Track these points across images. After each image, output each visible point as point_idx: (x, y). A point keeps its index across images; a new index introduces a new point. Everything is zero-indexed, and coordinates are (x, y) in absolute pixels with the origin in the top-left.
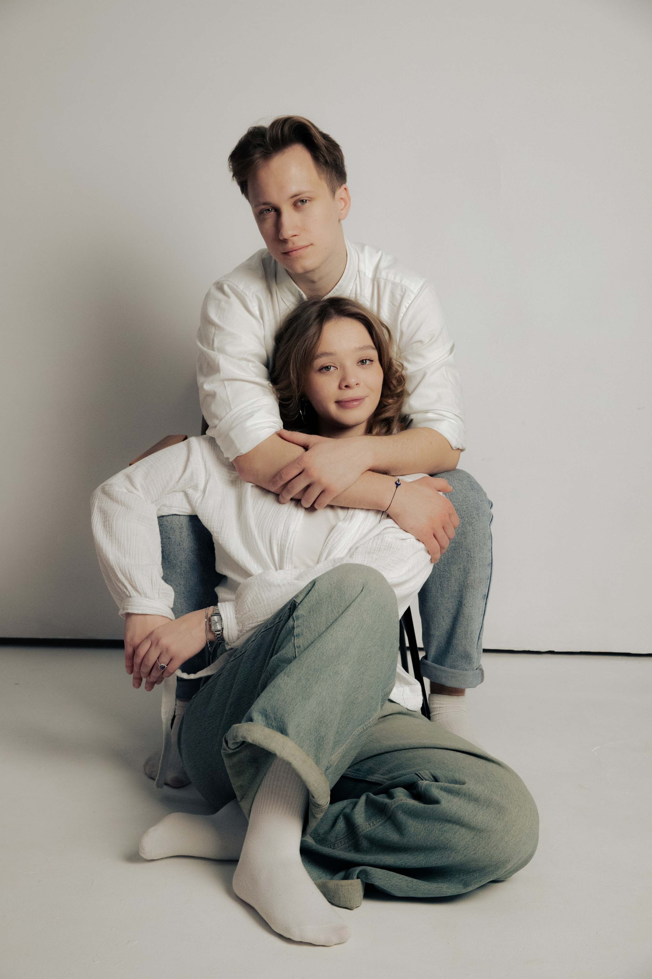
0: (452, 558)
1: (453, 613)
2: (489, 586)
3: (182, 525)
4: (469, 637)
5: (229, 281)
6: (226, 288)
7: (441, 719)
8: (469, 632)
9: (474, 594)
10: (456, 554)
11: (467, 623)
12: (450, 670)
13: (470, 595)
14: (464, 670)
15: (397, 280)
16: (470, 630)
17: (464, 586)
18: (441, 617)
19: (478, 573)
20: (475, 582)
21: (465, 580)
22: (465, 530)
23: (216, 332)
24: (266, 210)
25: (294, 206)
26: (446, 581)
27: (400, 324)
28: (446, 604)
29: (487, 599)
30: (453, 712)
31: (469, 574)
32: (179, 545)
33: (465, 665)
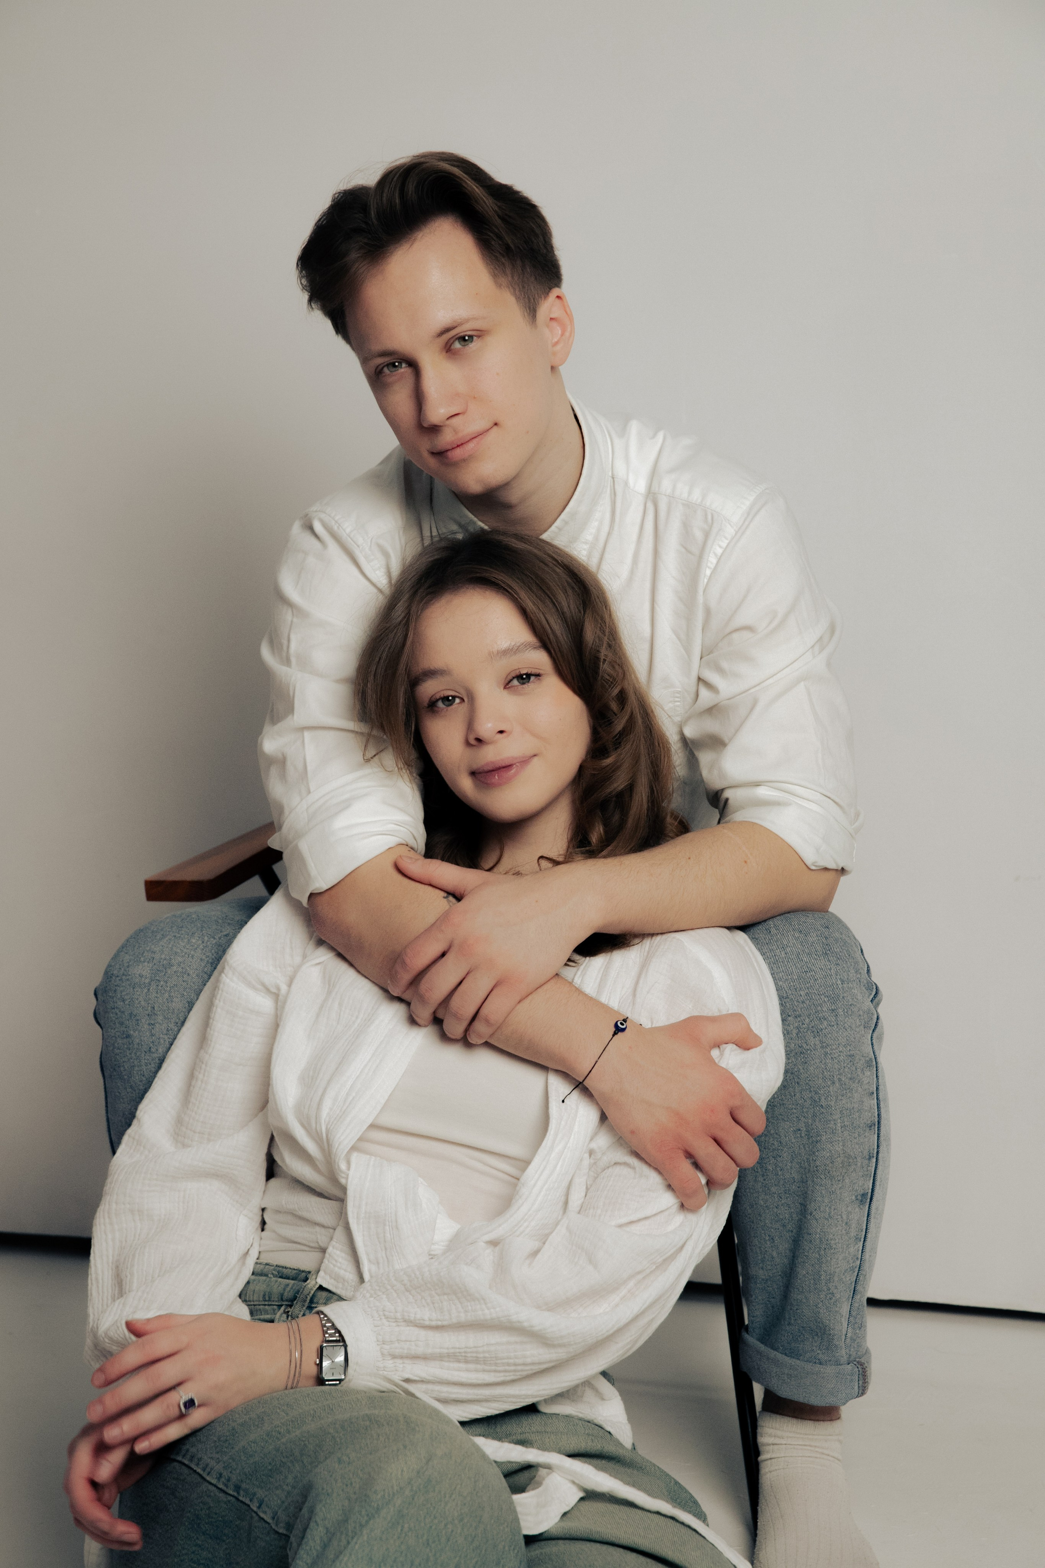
0: (780, 1105)
1: (792, 1232)
2: (875, 1174)
3: (154, 1008)
4: (825, 1288)
5: (325, 513)
6: (318, 527)
7: (774, 1471)
8: (822, 1277)
9: (833, 1189)
10: (788, 1097)
11: (817, 1255)
12: (787, 1359)
13: (824, 1192)
14: (815, 1363)
15: (696, 497)
16: (825, 1271)
17: (809, 1171)
18: (767, 1238)
19: (841, 1144)
20: (832, 1162)
21: (811, 1159)
22: (805, 1045)
23: (295, 620)
24: (388, 365)
25: (447, 352)
26: (771, 1158)
27: (704, 592)
28: (775, 1210)
29: (870, 1204)
30: (801, 1456)
31: (819, 1144)
32: (150, 1051)
33: (819, 1352)
